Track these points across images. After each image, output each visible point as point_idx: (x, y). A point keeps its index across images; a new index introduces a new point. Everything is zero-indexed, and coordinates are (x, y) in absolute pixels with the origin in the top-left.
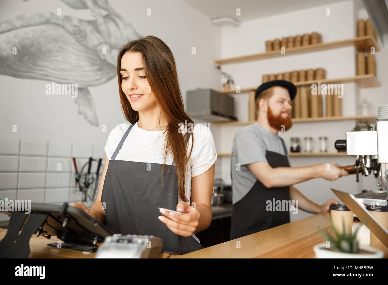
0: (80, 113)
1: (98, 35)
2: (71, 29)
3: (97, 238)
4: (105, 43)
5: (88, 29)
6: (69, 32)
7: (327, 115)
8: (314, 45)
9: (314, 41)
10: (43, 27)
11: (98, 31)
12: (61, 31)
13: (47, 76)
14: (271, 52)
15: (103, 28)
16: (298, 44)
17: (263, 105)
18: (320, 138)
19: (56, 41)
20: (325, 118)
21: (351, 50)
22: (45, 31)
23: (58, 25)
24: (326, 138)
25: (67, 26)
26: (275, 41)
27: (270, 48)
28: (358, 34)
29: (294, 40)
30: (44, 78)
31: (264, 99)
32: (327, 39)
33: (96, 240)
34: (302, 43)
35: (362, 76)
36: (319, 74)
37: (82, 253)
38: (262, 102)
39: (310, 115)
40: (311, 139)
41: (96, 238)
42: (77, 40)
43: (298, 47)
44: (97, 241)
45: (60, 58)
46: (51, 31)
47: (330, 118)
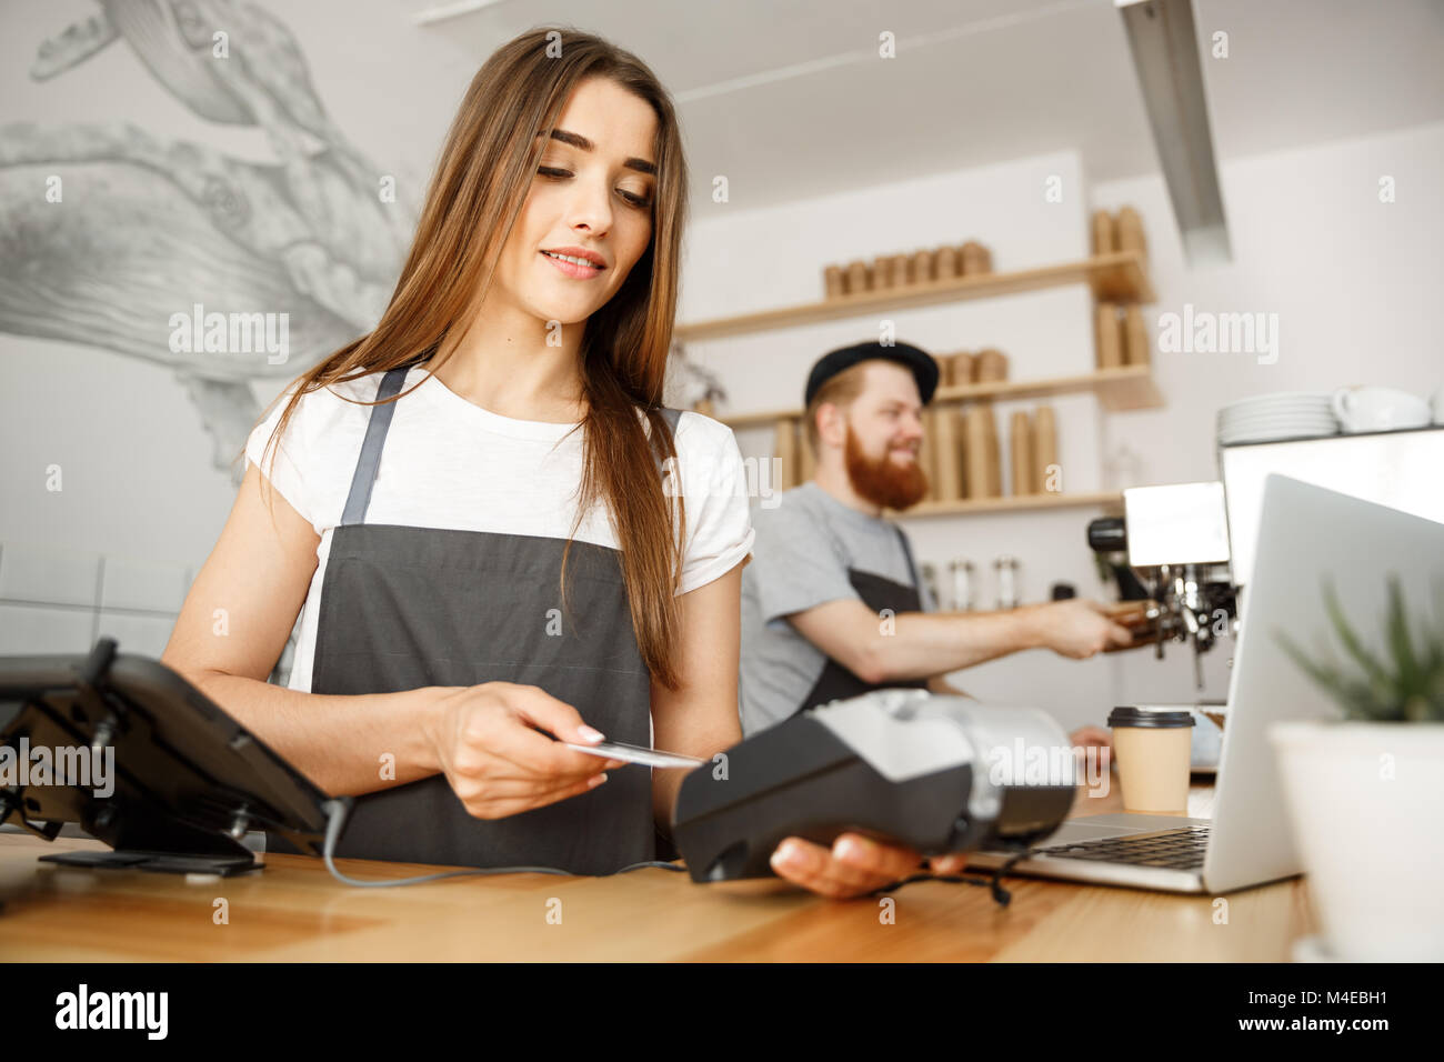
0: (219, 465)
1: (290, 215)
2: (198, 186)
3: (249, 810)
4: (313, 241)
5: (257, 191)
6: (189, 195)
7: (1015, 492)
8: (972, 277)
9: (971, 266)
10: (100, 171)
11: (290, 200)
12: (162, 190)
13: (107, 332)
14: (839, 300)
15: (307, 191)
16: (922, 274)
17: (832, 424)
18: (998, 566)
19: (142, 218)
20: (1008, 500)
21: (1079, 298)
22: (104, 185)
23: (153, 168)
24: (1014, 565)
25: (186, 174)
26: (853, 266)
27: (837, 287)
28: (1096, 247)
29: (911, 266)
30: (96, 338)
31: (835, 404)
32: (1008, 261)
33: (243, 818)
34: (933, 272)
35: (1114, 372)
36: (989, 364)
37: (184, 887)
38: (826, 414)
39: (964, 491)
40: (969, 568)
41: (241, 812)
42: (216, 222)
43: (923, 285)
44: (245, 824)
45: (155, 279)
46: (126, 185)
47: (1025, 500)
